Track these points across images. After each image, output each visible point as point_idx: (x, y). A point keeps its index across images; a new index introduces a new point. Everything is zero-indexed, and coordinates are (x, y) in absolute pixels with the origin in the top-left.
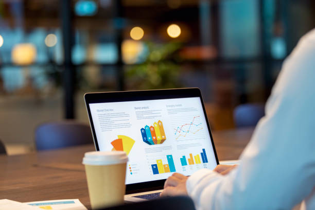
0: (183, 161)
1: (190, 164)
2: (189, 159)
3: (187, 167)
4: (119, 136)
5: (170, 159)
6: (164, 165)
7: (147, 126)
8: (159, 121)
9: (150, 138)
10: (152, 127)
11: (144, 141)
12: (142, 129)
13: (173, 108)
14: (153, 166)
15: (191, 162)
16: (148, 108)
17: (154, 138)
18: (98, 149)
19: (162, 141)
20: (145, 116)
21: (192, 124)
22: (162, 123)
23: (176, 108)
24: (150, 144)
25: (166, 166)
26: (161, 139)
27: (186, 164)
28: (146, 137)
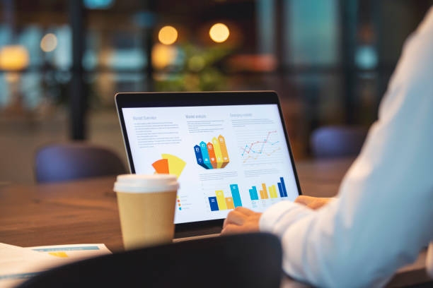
0: (253, 194)
1: (263, 198)
2: (260, 191)
3: (259, 202)
4: (163, 155)
5: (235, 190)
6: (226, 199)
7: (202, 143)
8: (220, 137)
9: (206, 160)
10: (209, 144)
11: (199, 163)
12: (197, 146)
13: (240, 118)
14: (210, 199)
15: (265, 195)
16: (204, 116)
17: (213, 159)
18: (134, 172)
19: (224, 165)
20: (200, 128)
21: (265, 141)
22: (223, 138)
23: (244, 118)
24: (207, 168)
25: (229, 200)
26: (222, 161)
27: (257, 198)
28: (201, 158)
